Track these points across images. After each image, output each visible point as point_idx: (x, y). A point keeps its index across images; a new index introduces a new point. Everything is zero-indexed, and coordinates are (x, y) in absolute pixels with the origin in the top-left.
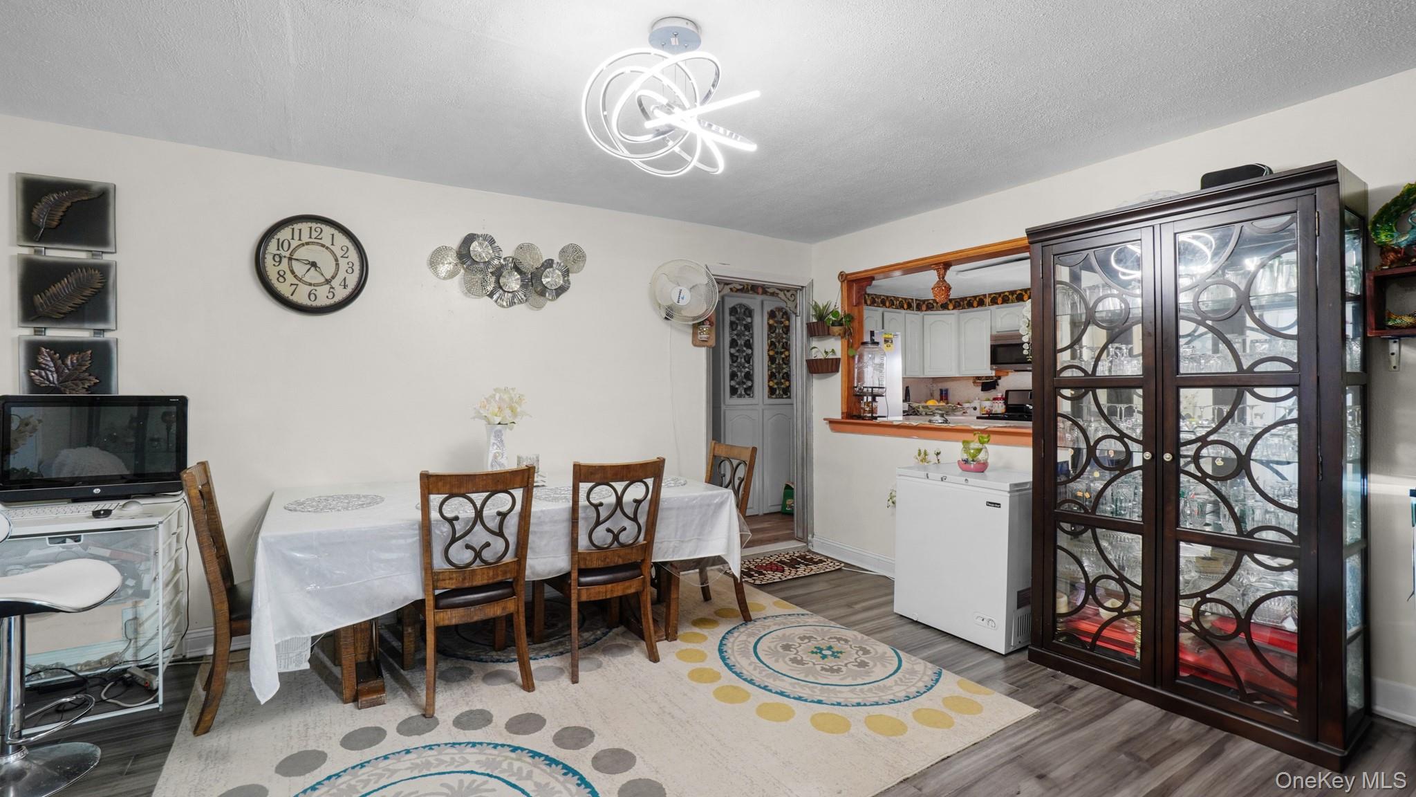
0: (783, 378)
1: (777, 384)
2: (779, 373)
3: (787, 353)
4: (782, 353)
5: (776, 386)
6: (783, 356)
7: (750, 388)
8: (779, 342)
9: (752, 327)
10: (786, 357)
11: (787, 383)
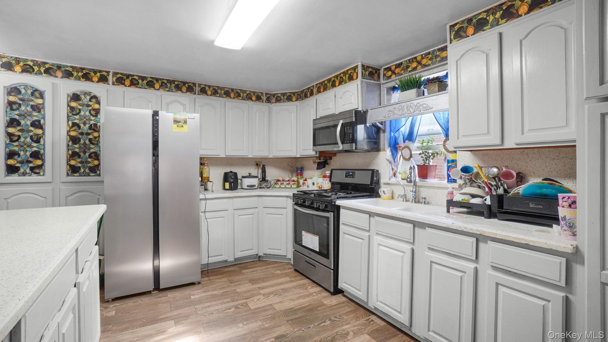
0: (90, 156)
1: (82, 162)
2: (85, 153)
3: (96, 134)
4: (88, 134)
5: (79, 165)
6: (91, 137)
7: (40, 167)
8: (85, 124)
9: (43, 108)
10: (95, 138)
11: (96, 162)
